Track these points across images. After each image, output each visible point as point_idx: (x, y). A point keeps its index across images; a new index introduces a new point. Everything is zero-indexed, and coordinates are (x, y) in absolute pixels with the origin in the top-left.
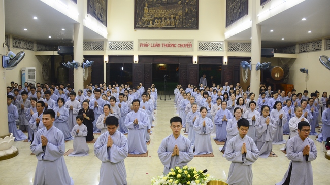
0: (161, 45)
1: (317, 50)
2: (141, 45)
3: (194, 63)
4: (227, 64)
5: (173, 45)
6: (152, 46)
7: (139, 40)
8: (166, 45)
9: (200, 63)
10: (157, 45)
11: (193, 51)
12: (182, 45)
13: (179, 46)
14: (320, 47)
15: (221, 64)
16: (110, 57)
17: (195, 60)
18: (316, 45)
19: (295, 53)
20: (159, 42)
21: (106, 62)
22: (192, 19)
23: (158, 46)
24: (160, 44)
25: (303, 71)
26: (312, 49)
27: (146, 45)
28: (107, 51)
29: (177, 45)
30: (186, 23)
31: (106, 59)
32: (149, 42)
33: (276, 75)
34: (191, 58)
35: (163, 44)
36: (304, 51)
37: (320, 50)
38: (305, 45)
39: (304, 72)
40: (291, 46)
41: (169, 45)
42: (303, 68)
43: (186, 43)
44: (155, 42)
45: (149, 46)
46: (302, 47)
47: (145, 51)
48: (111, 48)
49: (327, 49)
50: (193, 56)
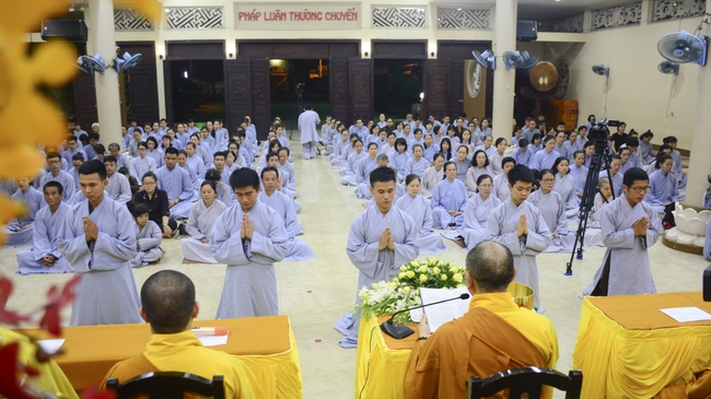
0: (288, 16)
1: (630, 23)
2: (241, 15)
3: (363, 57)
4: (435, 57)
5: (315, 16)
6: (268, 17)
7: (236, 4)
8: (298, 16)
9: (377, 57)
10: (279, 16)
11: (360, 28)
12: (334, 16)
13: (329, 17)
14: (637, 16)
15: (421, 57)
16: (171, 45)
17: (366, 48)
18: (630, 13)
19: (582, 31)
20: (283, 9)
21: (161, 57)
23: (281, 19)
24: (284, 14)
25: (599, 70)
26: (621, 22)
27: (253, 16)
28: (162, 30)
29: (323, 16)
31: (161, 50)
32: (259, 9)
33: (541, 81)
34: (356, 44)
35: (291, 13)
36: (603, 27)
37: (638, 22)
38: (605, 14)
39: (602, 74)
40: (573, 16)
41: (305, 16)
42: (598, 64)
43: (344, 10)
44: (273, 9)
45: (261, 19)
46: (599, 17)
47: (251, 29)
48: (172, 24)
49: (652, 21)
50: (360, 40)
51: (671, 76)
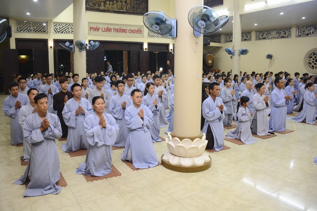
0: (113, 30)
1: (245, 40)
2: (91, 28)
3: (145, 50)
5: (124, 31)
6: (103, 30)
7: (89, 23)
8: (117, 30)
9: (150, 50)
10: (108, 30)
11: (143, 37)
12: (132, 31)
13: (130, 31)
14: (249, 37)
15: (167, 51)
16: (56, 42)
17: (145, 46)
19: (220, 42)
20: (110, 27)
21: (51, 47)
22: (142, 5)
23: (109, 31)
24: (110, 29)
27: (97, 29)
28: (52, 34)
29: (128, 31)
30: (137, 8)
31: (51, 44)
32: (99, 26)
33: (209, 62)
34: (141, 44)
35: (114, 29)
36: (231, 41)
41: (120, 31)
43: (136, 29)
44: (106, 26)
45: (100, 30)
47: (96, 35)
50: (143, 43)
51: (269, 60)
